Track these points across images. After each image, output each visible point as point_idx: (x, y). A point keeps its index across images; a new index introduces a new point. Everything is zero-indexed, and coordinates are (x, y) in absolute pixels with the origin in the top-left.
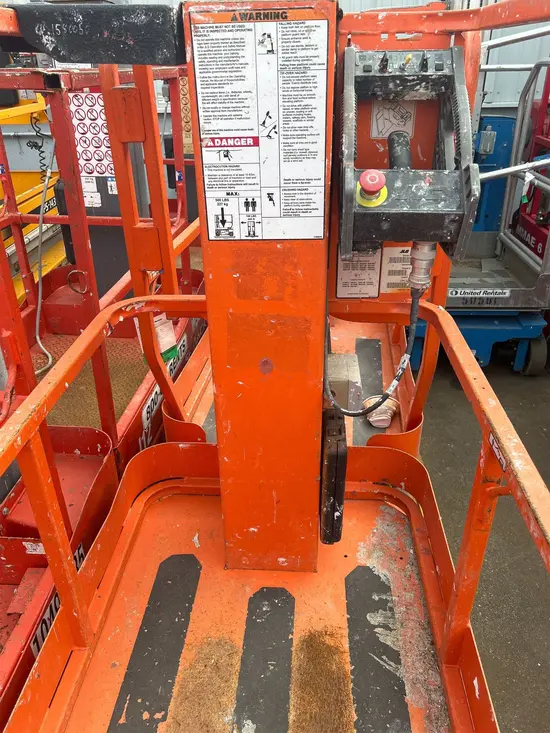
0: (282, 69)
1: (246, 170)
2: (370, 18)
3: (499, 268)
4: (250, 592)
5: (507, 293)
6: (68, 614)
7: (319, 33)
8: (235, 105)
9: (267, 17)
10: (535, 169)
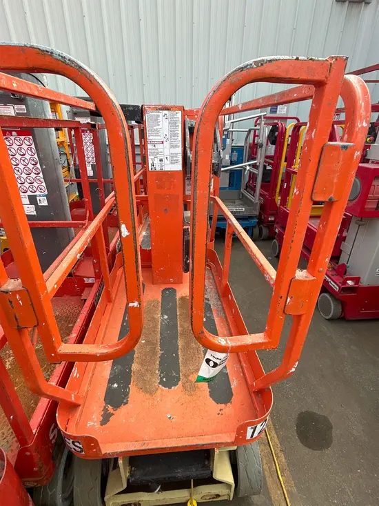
0: (170, 123)
1: (160, 150)
2: (192, 111)
3: (242, 203)
4: (161, 289)
5: (244, 209)
6: (107, 290)
7: (179, 114)
8: (157, 132)
9: (165, 110)
10: (249, 165)
